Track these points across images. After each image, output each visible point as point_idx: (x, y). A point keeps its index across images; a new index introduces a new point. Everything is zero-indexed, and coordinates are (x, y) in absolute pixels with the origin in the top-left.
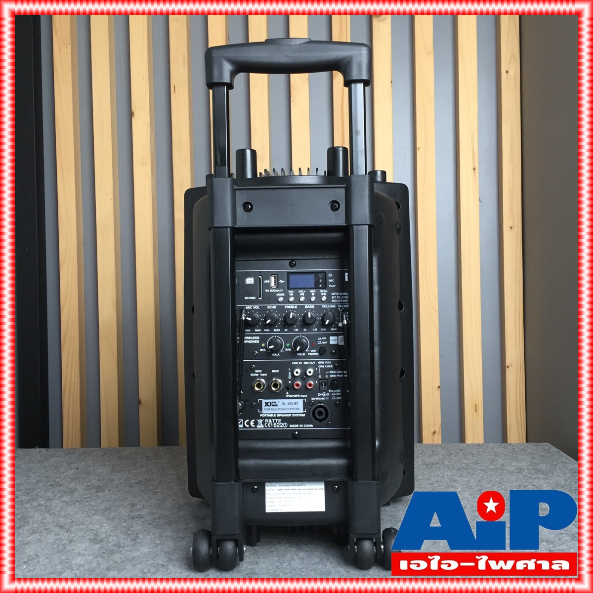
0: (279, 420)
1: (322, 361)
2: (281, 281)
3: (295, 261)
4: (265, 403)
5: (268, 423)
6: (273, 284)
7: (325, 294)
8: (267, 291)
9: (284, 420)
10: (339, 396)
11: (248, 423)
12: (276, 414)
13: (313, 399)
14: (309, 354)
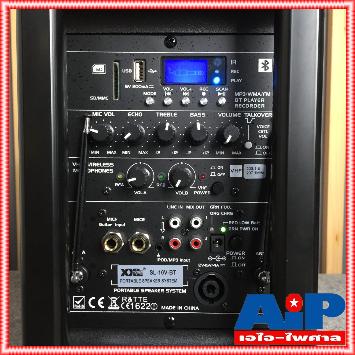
0: (145, 298)
1: (216, 204)
2: (152, 71)
3: (177, 37)
4: (123, 270)
5: (126, 303)
6: (137, 76)
7: (224, 94)
8: (127, 86)
9: (152, 297)
10: (242, 261)
11: (95, 303)
12: (140, 288)
13: (200, 265)
14: (195, 192)
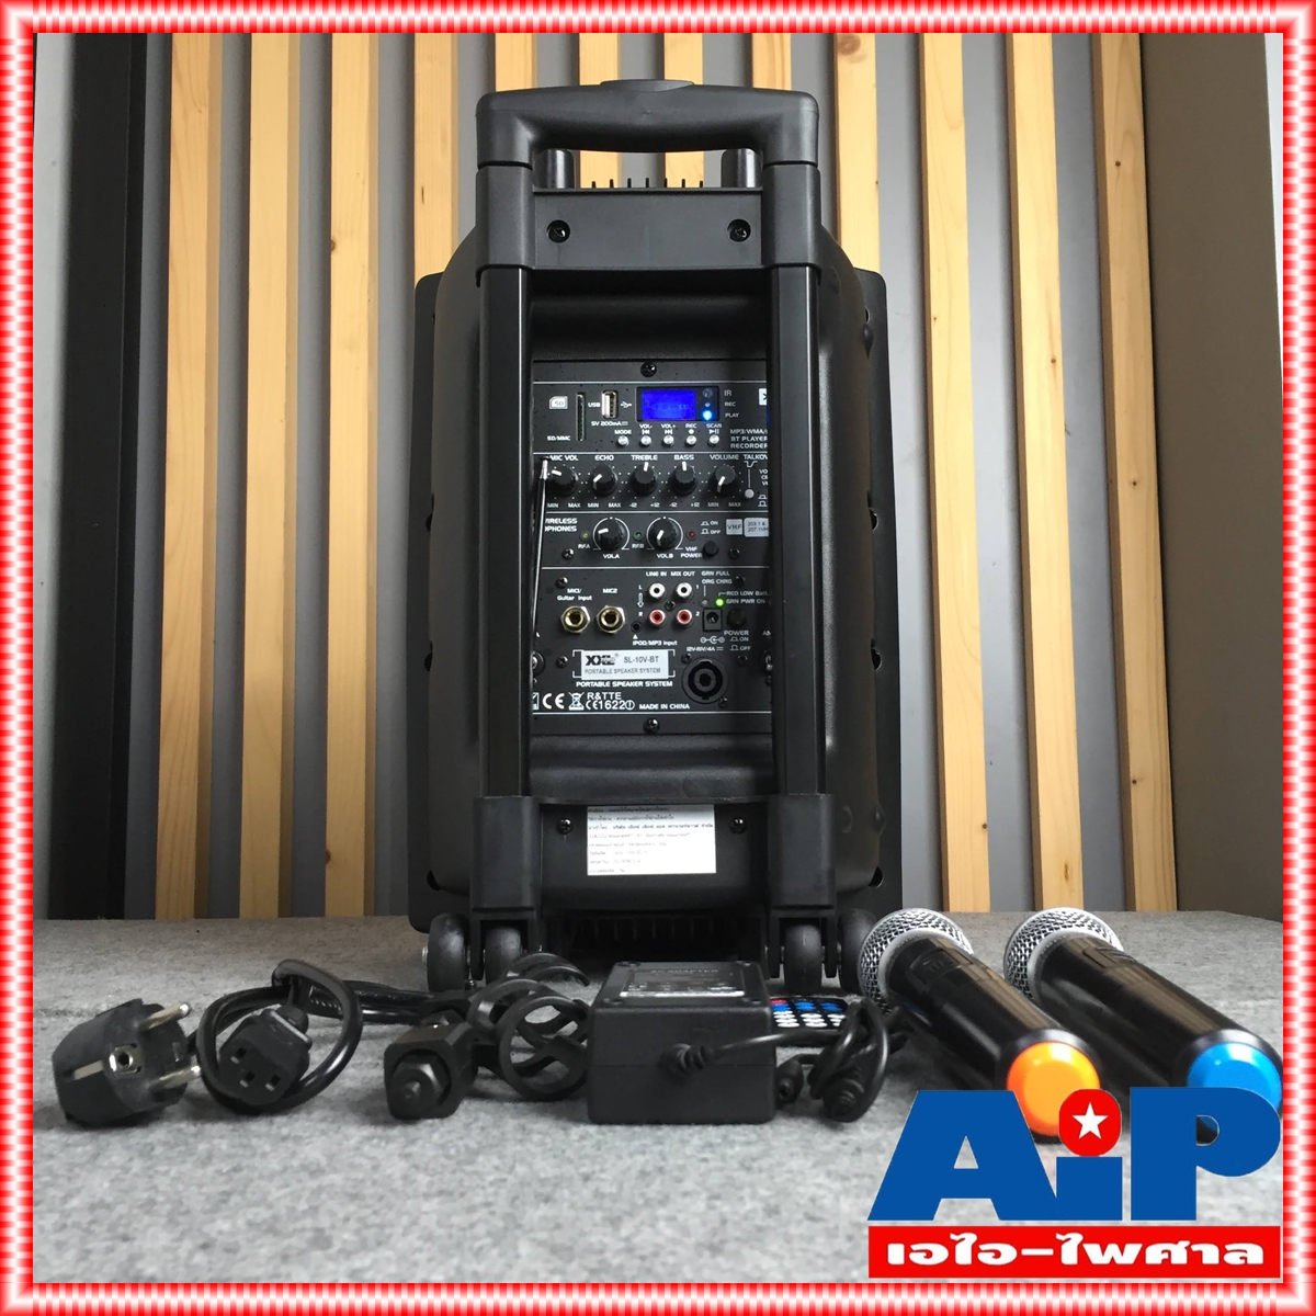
0: (617, 694)
1: (710, 570)
2: (625, 405)
3: (657, 364)
4: (588, 657)
5: (592, 701)
6: (606, 411)
7: (717, 431)
8: (594, 423)
9: (627, 693)
10: (745, 644)
11: (551, 701)
12: (611, 681)
13: (689, 649)
14: (682, 555)
